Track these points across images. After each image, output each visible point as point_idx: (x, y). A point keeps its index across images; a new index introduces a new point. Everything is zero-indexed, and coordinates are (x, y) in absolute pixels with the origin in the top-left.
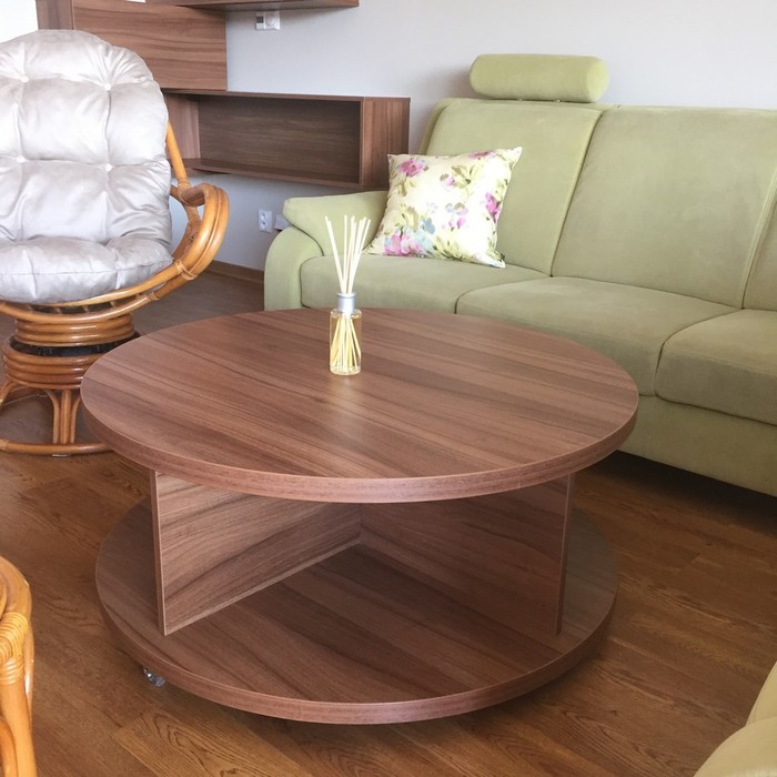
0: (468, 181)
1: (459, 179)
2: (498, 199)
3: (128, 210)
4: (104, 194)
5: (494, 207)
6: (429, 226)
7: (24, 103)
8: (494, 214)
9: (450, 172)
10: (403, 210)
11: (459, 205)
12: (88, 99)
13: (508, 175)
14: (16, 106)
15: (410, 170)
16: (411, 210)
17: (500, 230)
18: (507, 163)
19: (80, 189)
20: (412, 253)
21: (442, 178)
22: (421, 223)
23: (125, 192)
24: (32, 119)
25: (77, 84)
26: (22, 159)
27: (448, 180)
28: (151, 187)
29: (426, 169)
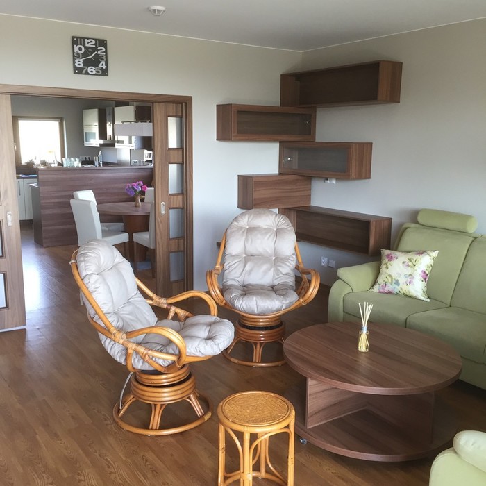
0: (415, 265)
1: (410, 264)
2: (427, 272)
3: (281, 275)
4: (273, 269)
5: (425, 276)
6: (397, 283)
7: (246, 236)
8: (425, 279)
9: (407, 261)
10: (387, 275)
11: (410, 275)
12: (269, 235)
13: (432, 262)
14: (244, 237)
15: (390, 258)
16: (390, 276)
17: (428, 286)
18: (432, 258)
19: (265, 267)
20: (390, 293)
21: (404, 263)
22: (394, 281)
23: (280, 268)
24: (250, 242)
25: (265, 229)
26: (244, 256)
27: (406, 264)
28: (289, 266)
29: (397, 258)
